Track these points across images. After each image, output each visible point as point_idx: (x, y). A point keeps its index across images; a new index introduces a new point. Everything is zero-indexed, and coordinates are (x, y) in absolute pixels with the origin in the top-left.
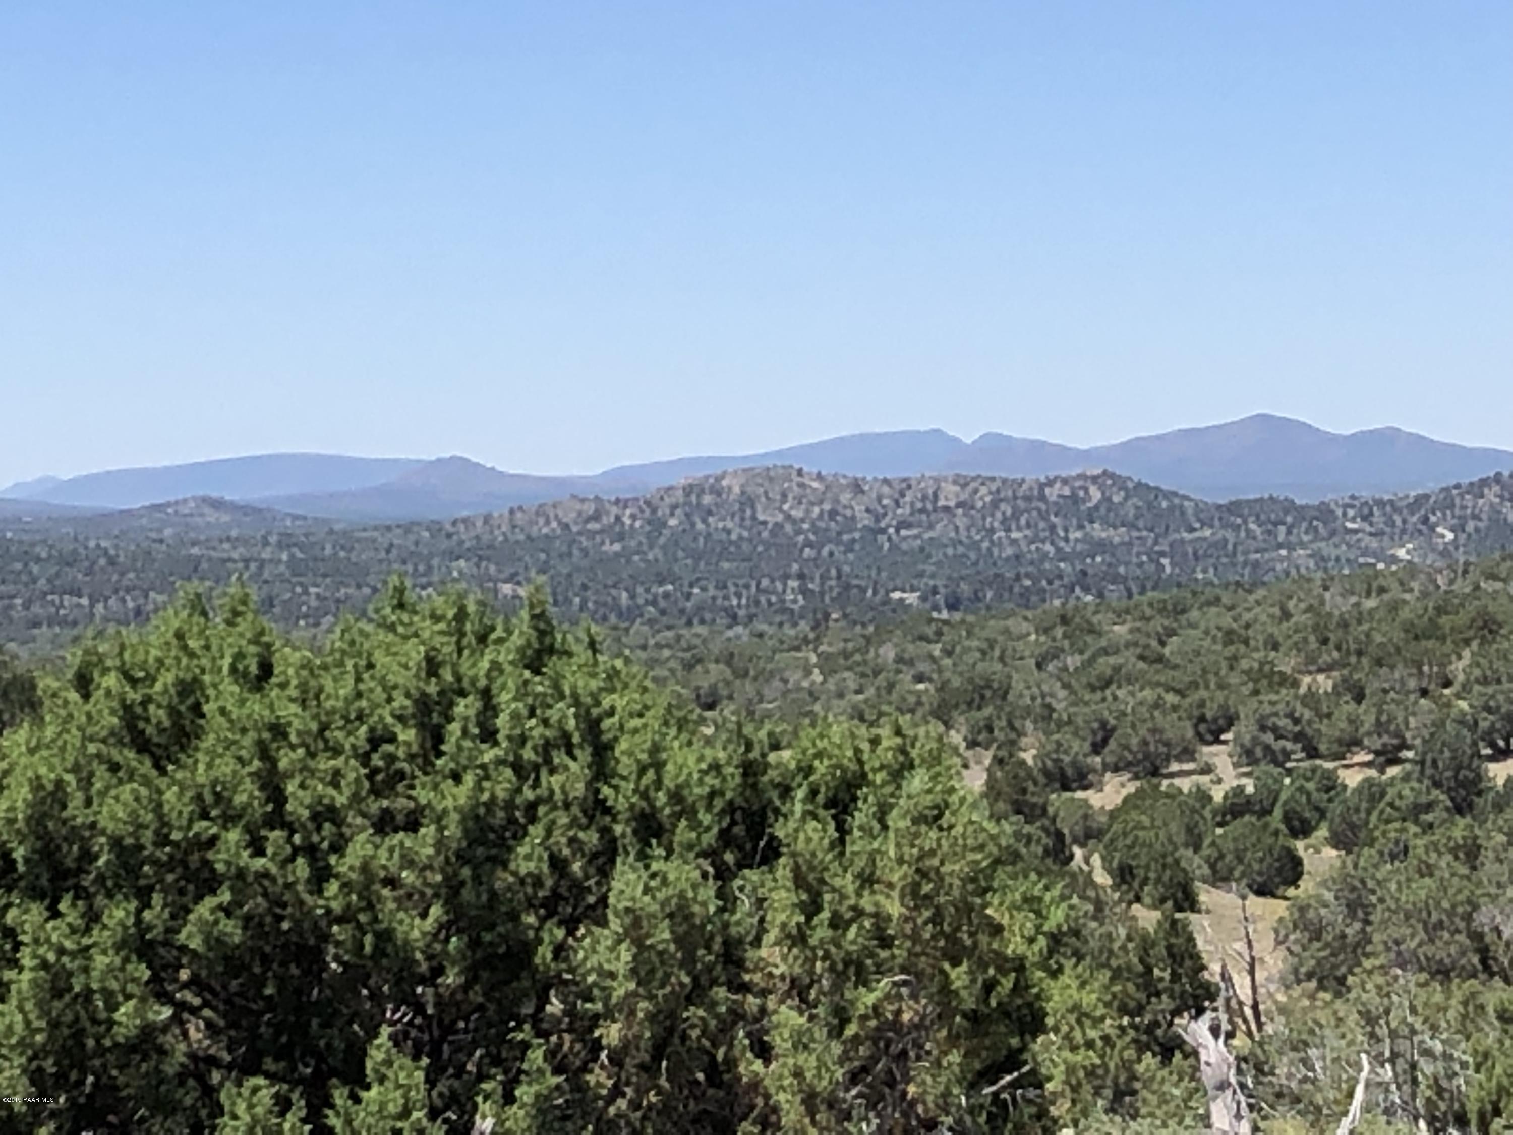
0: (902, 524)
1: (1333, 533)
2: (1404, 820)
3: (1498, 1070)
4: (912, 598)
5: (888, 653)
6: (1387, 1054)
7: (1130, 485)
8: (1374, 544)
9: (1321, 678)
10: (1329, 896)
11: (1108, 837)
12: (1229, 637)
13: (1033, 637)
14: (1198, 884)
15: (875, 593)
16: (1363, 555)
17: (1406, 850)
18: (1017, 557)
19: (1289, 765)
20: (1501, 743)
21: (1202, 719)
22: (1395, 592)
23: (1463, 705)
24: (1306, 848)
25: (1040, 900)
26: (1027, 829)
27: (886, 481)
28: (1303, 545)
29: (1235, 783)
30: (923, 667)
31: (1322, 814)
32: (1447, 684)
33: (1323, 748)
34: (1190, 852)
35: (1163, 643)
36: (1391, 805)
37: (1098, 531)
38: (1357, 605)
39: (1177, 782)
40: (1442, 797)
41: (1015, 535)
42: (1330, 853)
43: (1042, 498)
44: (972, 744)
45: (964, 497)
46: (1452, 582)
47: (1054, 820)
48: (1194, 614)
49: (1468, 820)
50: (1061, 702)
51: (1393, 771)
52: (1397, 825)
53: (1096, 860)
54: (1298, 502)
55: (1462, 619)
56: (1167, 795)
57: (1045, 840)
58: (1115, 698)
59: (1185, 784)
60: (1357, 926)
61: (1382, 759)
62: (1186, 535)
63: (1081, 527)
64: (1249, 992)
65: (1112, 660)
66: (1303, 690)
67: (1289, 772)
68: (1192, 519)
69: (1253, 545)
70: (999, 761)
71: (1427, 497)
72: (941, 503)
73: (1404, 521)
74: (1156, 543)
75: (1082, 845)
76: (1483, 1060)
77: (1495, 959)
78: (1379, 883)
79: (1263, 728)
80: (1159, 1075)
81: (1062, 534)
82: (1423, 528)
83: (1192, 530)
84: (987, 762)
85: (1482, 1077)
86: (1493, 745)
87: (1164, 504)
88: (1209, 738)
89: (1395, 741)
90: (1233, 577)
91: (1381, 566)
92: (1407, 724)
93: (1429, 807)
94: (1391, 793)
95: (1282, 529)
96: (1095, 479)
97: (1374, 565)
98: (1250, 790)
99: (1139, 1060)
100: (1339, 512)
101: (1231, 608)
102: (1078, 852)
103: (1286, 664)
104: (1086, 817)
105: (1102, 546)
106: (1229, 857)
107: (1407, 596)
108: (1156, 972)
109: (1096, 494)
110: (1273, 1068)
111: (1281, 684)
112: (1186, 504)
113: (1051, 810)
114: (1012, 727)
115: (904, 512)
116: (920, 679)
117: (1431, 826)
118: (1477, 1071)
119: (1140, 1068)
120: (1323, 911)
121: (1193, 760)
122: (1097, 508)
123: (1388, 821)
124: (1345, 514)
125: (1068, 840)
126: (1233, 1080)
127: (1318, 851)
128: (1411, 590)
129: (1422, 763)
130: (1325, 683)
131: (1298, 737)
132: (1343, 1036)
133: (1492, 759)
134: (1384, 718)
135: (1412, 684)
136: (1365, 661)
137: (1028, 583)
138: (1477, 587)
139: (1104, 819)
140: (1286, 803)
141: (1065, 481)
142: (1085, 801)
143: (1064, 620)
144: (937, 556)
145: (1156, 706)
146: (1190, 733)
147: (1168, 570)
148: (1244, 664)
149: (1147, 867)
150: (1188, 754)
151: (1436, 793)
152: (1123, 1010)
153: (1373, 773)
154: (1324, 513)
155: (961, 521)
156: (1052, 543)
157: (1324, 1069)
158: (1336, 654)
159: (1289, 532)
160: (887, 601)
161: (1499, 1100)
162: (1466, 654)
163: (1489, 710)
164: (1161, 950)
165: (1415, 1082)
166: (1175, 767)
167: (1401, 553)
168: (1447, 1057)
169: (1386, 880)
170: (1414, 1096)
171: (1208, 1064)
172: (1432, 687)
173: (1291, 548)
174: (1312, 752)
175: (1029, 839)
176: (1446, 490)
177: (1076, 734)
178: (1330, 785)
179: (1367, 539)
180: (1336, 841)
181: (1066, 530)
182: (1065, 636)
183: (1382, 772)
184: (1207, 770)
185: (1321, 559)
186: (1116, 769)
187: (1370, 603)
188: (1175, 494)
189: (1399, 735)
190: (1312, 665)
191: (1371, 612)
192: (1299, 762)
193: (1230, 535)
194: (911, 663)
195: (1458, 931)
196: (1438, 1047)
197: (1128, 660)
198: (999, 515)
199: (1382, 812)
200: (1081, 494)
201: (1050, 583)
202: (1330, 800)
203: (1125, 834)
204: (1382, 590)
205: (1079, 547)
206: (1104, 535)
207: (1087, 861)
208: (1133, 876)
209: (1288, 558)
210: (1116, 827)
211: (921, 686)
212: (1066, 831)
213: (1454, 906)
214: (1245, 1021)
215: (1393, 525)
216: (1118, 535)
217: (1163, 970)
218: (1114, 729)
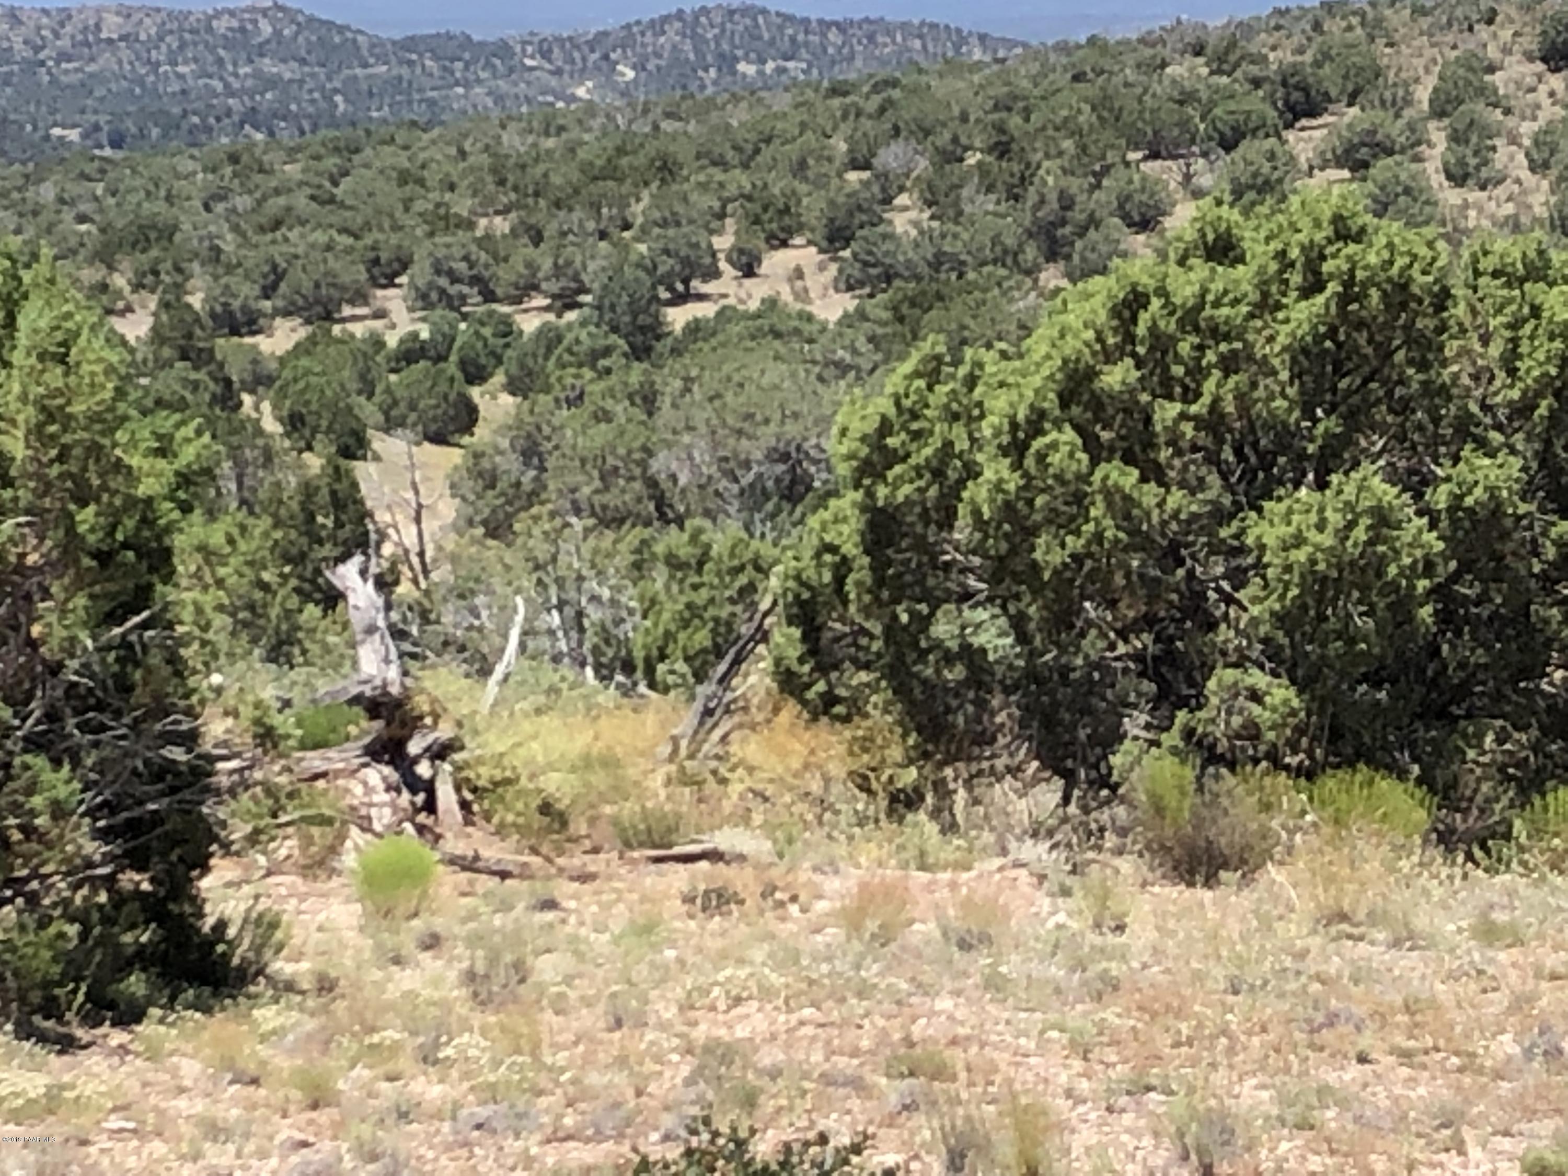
0: (63, 57)
1: (511, 70)
2: (580, 365)
3: (666, 616)
4: (73, 135)
5: (47, 192)
6: (554, 601)
7: (300, 18)
8: (554, 82)
9: (498, 220)
10: (505, 444)
11: (278, 384)
12: (404, 178)
13: (200, 176)
14: (370, 432)
15: (35, 128)
16: (543, 93)
17: (581, 396)
18: (184, 92)
19: (465, 309)
20: (680, 287)
21: (376, 261)
22: (575, 133)
23: (643, 248)
24: (482, 395)
25: (171, 437)
26: (193, 376)
27: (45, 12)
28: (479, 81)
29: (411, 328)
30: (85, 207)
31: (499, 361)
32: (627, 226)
33: (499, 292)
34: (362, 399)
35: (336, 184)
36: (569, 351)
37: (269, 66)
38: (535, 145)
39: (350, 326)
40: (621, 342)
41: (181, 69)
42: (506, 400)
43: (210, 29)
44: (137, 287)
45: (128, 29)
46: (631, 122)
47: (221, 366)
48: (368, 152)
49: (645, 365)
50: (229, 244)
51: (571, 316)
52: (572, 370)
53: (266, 406)
54: (476, 38)
55: (641, 160)
56: (341, 341)
57: (212, 385)
58: (286, 240)
59: (358, 329)
60: (532, 473)
61: (559, 304)
62: (358, 71)
63: (250, 61)
64: (415, 540)
65: (282, 201)
66: (479, 233)
67: (465, 317)
68: (365, 53)
69: (427, 82)
70: (165, 305)
71: (605, 34)
72: (104, 35)
73: (584, 59)
74: (329, 79)
75: (252, 392)
76: (650, 606)
77: (671, 506)
78: (554, 429)
79: (438, 272)
80: (323, 624)
81: (230, 68)
82: (604, 65)
83: (365, 65)
84: (153, 306)
85: (648, 623)
86: (671, 288)
87: (337, 39)
88: (383, 281)
89: (573, 285)
90: (408, 116)
91: (560, 105)
92: (585, 267)
93: (607, 352)
94: (569, 338)
95: (459, 65)
96: (264, 12)
97: (552, 104)
98: (425, 335)
99: (300, 611)
100: (518, 49)
101: (406, 148)
102: (247, 399)
103: (462, 206)
104: (255, 362)
105: (272, 82)
106: (403, 405)
107: (586, 137)
108: (320, 519)
109: (266, 29)
110: (439, 616)
111: (457, 226)
112: (360, 38)
113: (219, 357)
114: (179, 270)
115: (64, 43)
116: (82, 219)
117: (608, 371)
118: (645, 617)
119: (303, 618)
120: (498, 459)
121: (366, 303)
122: (268, 41)
123: (564, 367)
124: (524, 51)
125: (236, 386)
126: (381, 623)
127: (494, 397)
128: (589, 130)
129: (599, 308)
130: (502, 225)
131: (476, 280)
132: (509, 584)
133: (671, 303)
134: (561, 262)
135: (591, 225)
136: (542, 203)
137: (196, 120)
138: (656, 127)
139: (274, 365)
140: (461, 349)
141: (232, 13)
142: (254, 347)
143: (234, 159)
144: (99, 92)
145: (329, 248)
146: (364, 276)
147: (342, 107)
148: (419, 206)
149: (318, 414)
150: (360, 298)
151: (613, 338)
152: (287, 559)
153: (551, 317)
154: (503, 49)
155: (125, 54)
156: (221, 79)
157: (490, 616)
158: (513, 196)
159: (466, 68)
160: (47, 138)
161: (666, 645)
162: (645, 195)
163: (667, 252)
164: (324, 496)
165: (582, 630)
166: (347, 311)
167: (581, 92)
168: (614, 602)
169: (562, 427)
170: (580, 644)
171: (356, 608)
172: (611, 229)
173: (467, 85)
174: (489, 296)
175: (195, 386)
176: (628, 26)
177: (247, 276)
178: (507, 330)
179: (546, 76)
180: (513, 388)
181: (235, 64)
182: (235, 175)
183: (559, 316)
184: (380, 314)
185: (499, 99)
186: (287, 314)
187: (550, 143)
188: (348, 28)
189: (576, 278)
190: (488, 206)
191: (549, 152)
192: (475, 306)
193: (405, 71)
194: (72, 203)
195: (632, 479)
196: (606, 593)
197: (301, 201)
198: (164, 48)
199: (560, 357)
200: (249, 27)
201: (218, 119)
202: (507, 345)
203: (295, 380)
204: (561, 129)
205: (249, 83)
206: (275, 70)
207: (257, 408)
208: (303, 424)
209: (465, 96)
210: (287, 374)
211: (83, 227)
212: (235, 378)
213: (630, 452)
214: (411, 568)
215: (573, 62)
216: (288, 71)
217: (326, 516)
218: (285, 271)
